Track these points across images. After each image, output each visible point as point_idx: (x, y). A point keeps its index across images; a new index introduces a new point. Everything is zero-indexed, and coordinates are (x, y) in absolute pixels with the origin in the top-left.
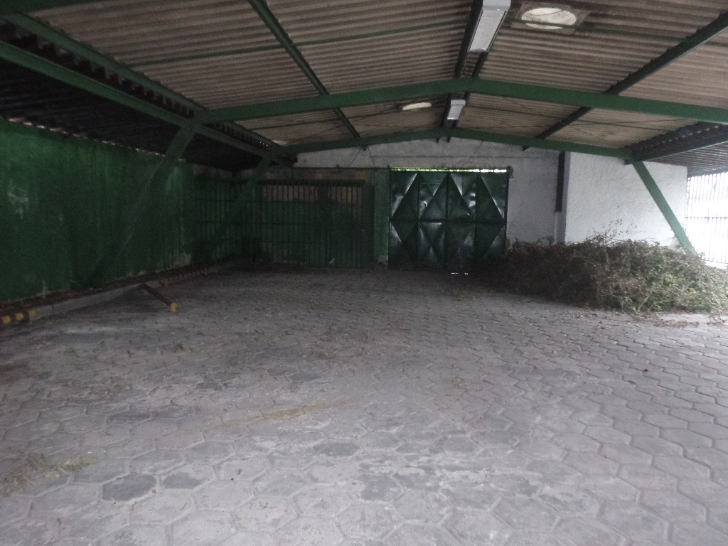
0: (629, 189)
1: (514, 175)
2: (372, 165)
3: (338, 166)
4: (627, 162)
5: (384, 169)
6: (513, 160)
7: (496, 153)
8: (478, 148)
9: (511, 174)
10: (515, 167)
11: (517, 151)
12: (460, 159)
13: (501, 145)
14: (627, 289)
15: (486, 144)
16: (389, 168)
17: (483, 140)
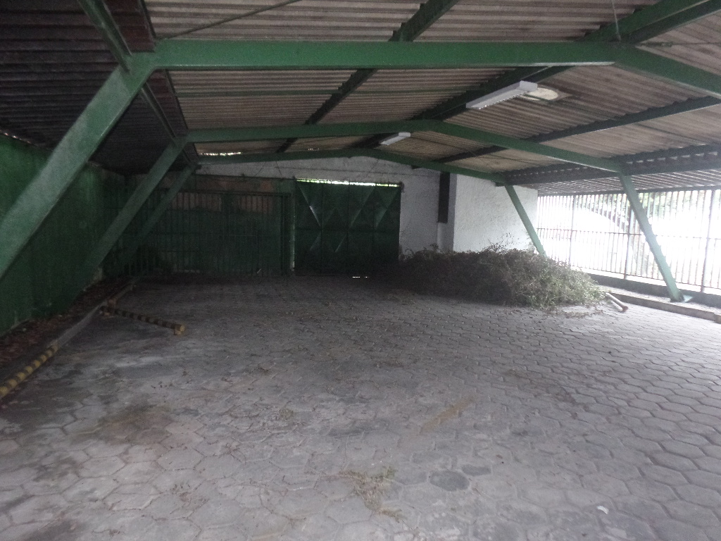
0: (499, 206)
1: (405, 190)
2: (278, 175)
3: (243, 175)
4: (498, 185)
5: (289, 179)
6: (404, 176)
7: (390, 170)
8: (375, 164)
9: (403, 189)
10: (405, 182)
11: (407, 170)
12: (359, 173)
13: (395, 164)
14: (532, 290)
15: (381, 162)
16: (294, 179)
17: (379, 158)
